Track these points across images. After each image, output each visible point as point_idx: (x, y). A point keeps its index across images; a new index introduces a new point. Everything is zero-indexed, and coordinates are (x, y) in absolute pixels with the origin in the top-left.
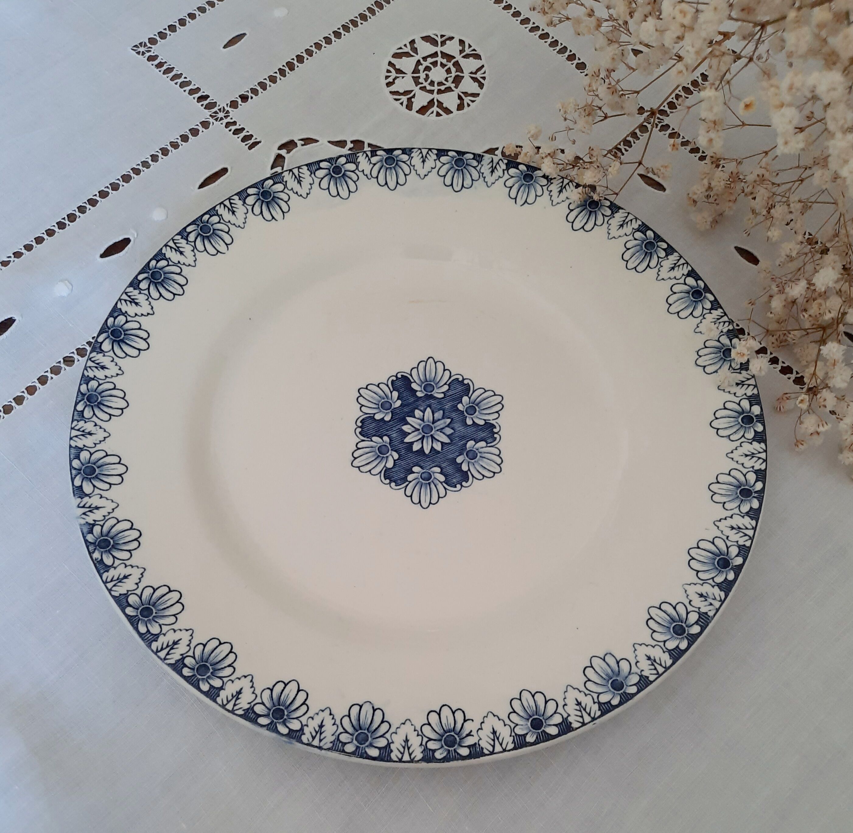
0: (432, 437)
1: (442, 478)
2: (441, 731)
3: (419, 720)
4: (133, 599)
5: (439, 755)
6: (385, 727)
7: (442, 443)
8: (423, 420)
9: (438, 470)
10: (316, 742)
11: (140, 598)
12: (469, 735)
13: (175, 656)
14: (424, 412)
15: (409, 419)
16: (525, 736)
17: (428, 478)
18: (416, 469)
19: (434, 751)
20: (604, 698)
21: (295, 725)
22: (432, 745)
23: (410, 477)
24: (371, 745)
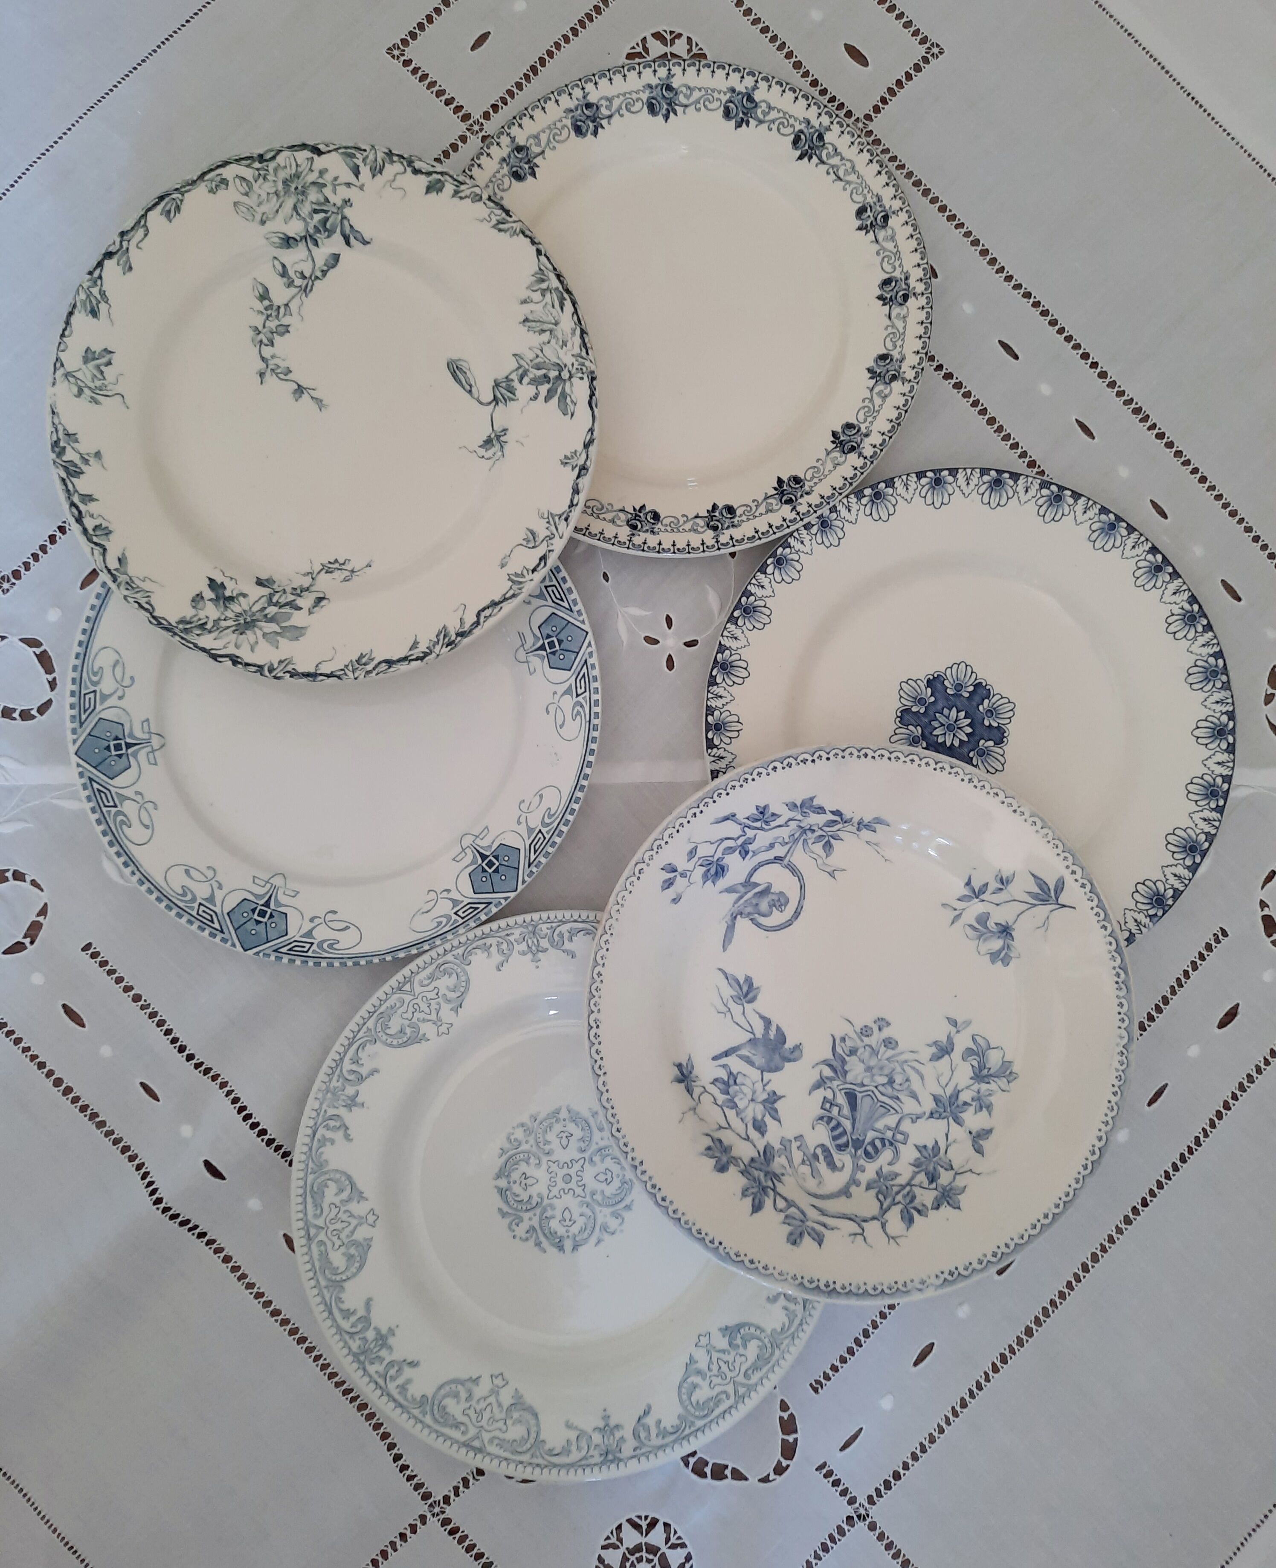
0: (956, 721)
1: (986, 702)
2: (1187, 628)
3: (1185, 643)
4: (1189, 862)
5: (1205, 622)
6: (1199, 663)
7: (958, 712)
8: (945, 734)
9: (981, 708)
10: (1230, 701)
11: (1184, 859)
12: (1182, 608)
13: (1215, 815)
14: (937, 736)
15: (948, 744)
16: (1170, 574)
17: (990, 712)
18: (987, 723)
19: (1204, 626)
20: (1124, 532)
21: (1224, 719)
22: (1200, 629)
23: (995, 724)
24: (1216, 666)
